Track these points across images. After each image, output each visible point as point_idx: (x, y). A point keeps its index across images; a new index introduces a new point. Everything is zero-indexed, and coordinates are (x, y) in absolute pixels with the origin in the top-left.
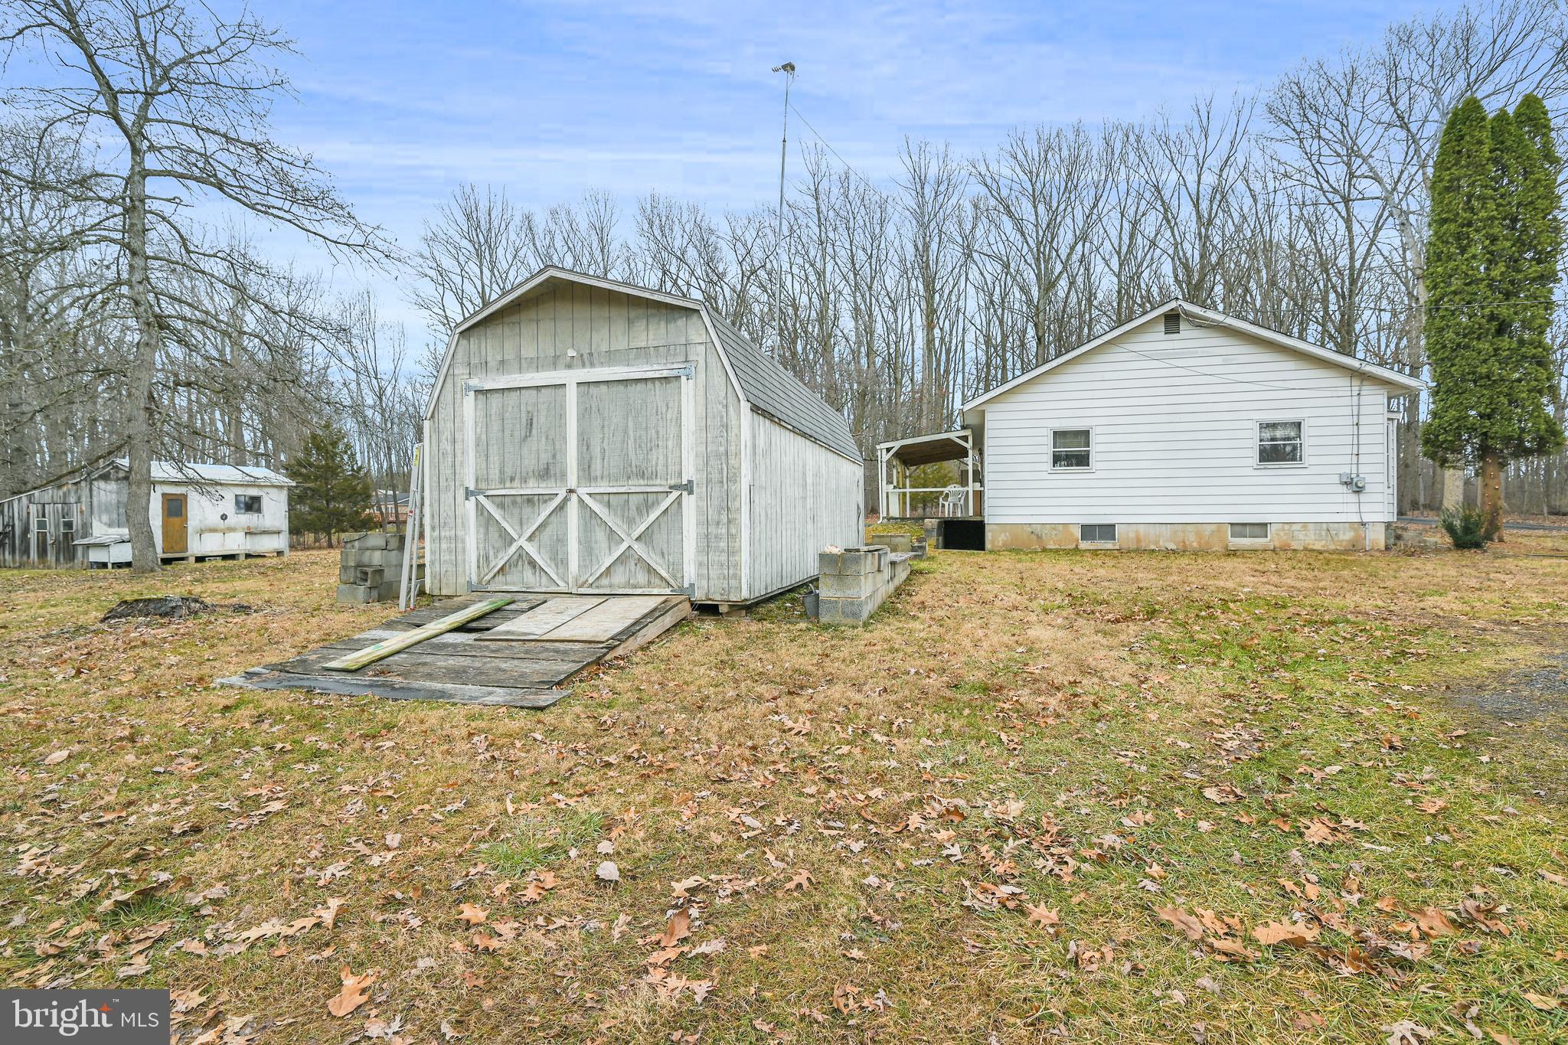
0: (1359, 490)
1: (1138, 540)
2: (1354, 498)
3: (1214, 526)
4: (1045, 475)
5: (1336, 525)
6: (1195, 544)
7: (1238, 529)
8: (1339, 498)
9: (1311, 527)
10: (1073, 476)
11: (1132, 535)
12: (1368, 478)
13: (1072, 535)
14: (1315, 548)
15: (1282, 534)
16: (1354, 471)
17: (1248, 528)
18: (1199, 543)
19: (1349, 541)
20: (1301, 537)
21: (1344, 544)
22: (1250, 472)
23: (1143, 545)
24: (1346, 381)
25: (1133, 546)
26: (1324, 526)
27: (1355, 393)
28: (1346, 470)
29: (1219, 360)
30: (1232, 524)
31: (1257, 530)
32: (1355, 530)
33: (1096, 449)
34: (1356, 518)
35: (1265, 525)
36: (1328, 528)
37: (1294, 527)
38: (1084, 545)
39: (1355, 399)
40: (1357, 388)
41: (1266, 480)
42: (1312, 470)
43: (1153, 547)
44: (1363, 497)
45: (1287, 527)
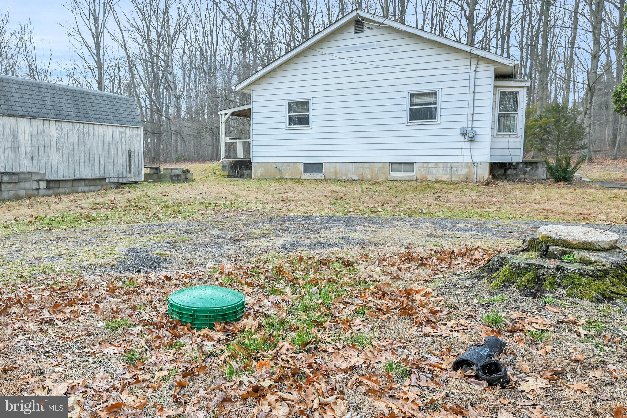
0: (472, 140)
1: (336, 173)
2: (467, 145)
3: (380, 164)
4: (283, 131)
5: (457, 164)
6: (369, 177)
7: (396, 166)
8: (459, 145)
9: (441, 165)
10: (300, 131)
11: (332, 170)
12: (478, 131)
13: (298, 169)
14: (442, 179)
15: (422, 170)
16: (470, 126)
17: (403, 166)
18: (372, 175)
19: (465, 175)
20: (434, 172)
21: (461, 177)
22: (403, 127)
23: (339, 177)
24: (467, 62)
25: (333, 177)
26: (449, 165)
27: (473, 70)
28: (464, 125)
29: (386, 50)
30: (392, 163)
31: (408, 167)
32: (468, 167)
33: (313, 112)
34: (468, 159)
35: (412, 163)
36: (450, 166)
37: (430, 165)
38: (305, 176)
39: (473, 74)
40: (475, 66)
41: (413, 133)
42: (443, 126)
43: (344, 178)
44: (474, 145)
45: (425, 165)
